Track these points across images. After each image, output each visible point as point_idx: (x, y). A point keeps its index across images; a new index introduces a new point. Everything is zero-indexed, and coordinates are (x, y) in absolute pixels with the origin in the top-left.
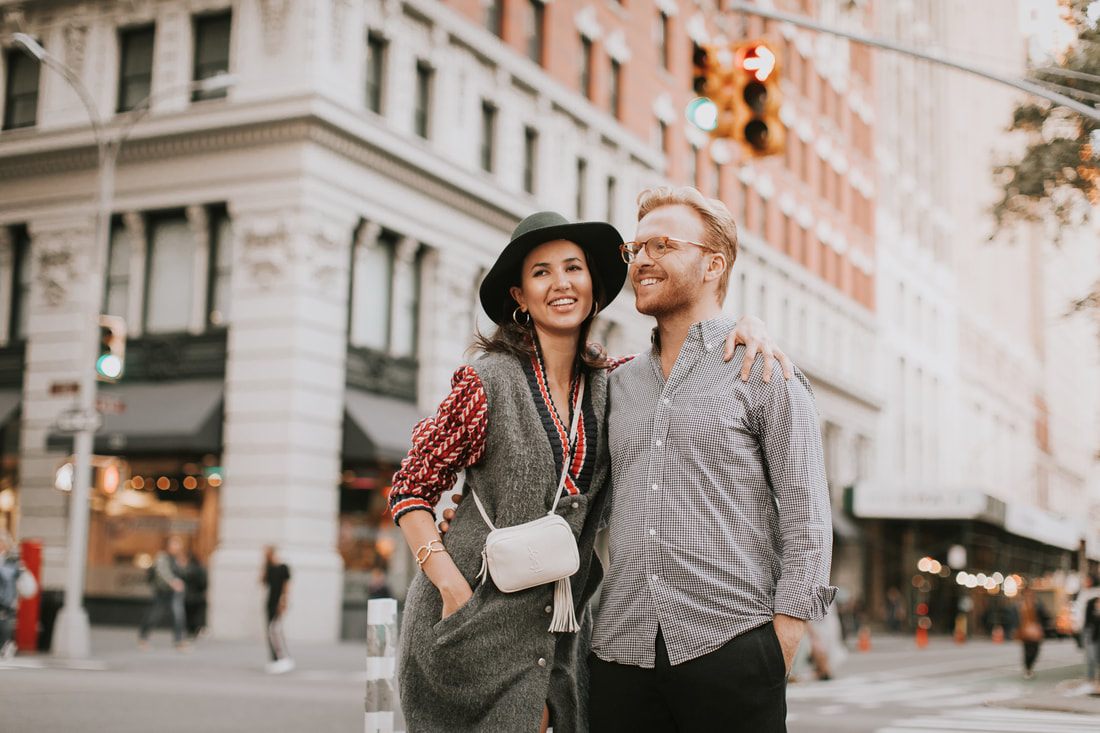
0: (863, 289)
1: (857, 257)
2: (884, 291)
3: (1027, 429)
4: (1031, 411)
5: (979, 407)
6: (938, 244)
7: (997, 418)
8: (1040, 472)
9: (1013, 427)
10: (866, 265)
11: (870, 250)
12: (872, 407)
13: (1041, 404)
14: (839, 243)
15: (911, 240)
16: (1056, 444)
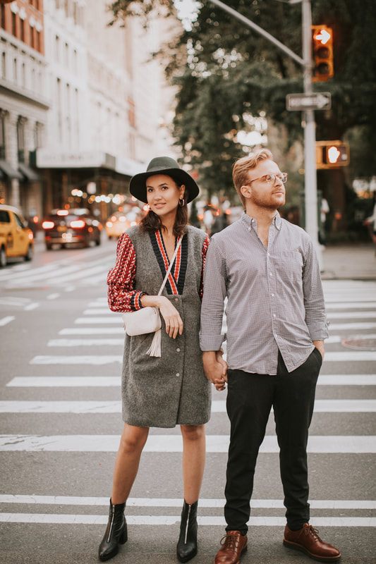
0: (36, 40)
1: (32, 22)
2: (48, 41)
3: (124, 115)
4: (126, 105)
5: (100, 104)
6: (75, 14)
7: (109, 110)
8: (131, 137)
9: (117, 115)
10: (38, 27)
11: (40, 18)
12: (44, 107)
13: (131, 102)
14: (22, 14)
15: (61, 12)
16: (138, 122)
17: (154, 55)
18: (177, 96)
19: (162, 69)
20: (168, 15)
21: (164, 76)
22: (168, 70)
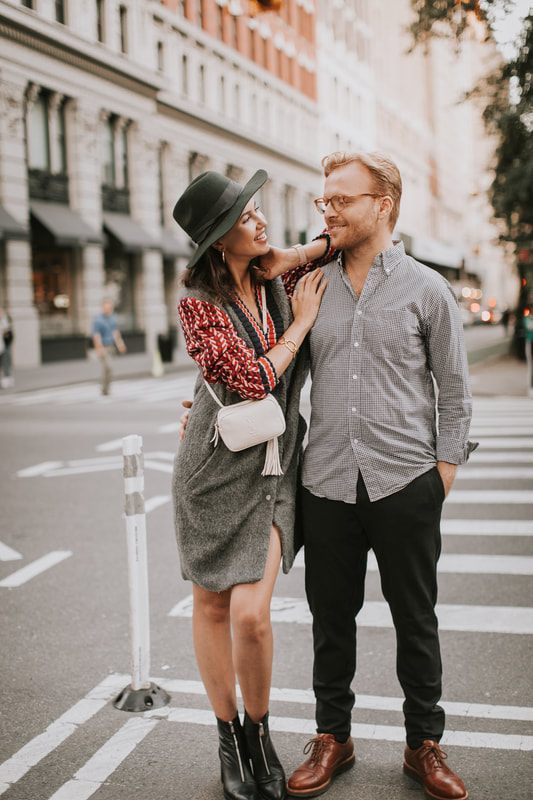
0: (308, 84)
1: (303, 60)
2: (323, 85)
3: (423, 182)
4: (426, 168)
6: (359, 47)
8: (433, 213)
9: (414, 180)
10: (309, 65)
11: (313, 55)
12: (317, 172)
13: (433, 164)
14: (290, 50)
15: (341, 46)
16: (443, 191)
17: (468, 94)
18: (497, 151)
19: (479, 113)
20: (487, 39)
21: (482, 122)
22: (488, 114)
